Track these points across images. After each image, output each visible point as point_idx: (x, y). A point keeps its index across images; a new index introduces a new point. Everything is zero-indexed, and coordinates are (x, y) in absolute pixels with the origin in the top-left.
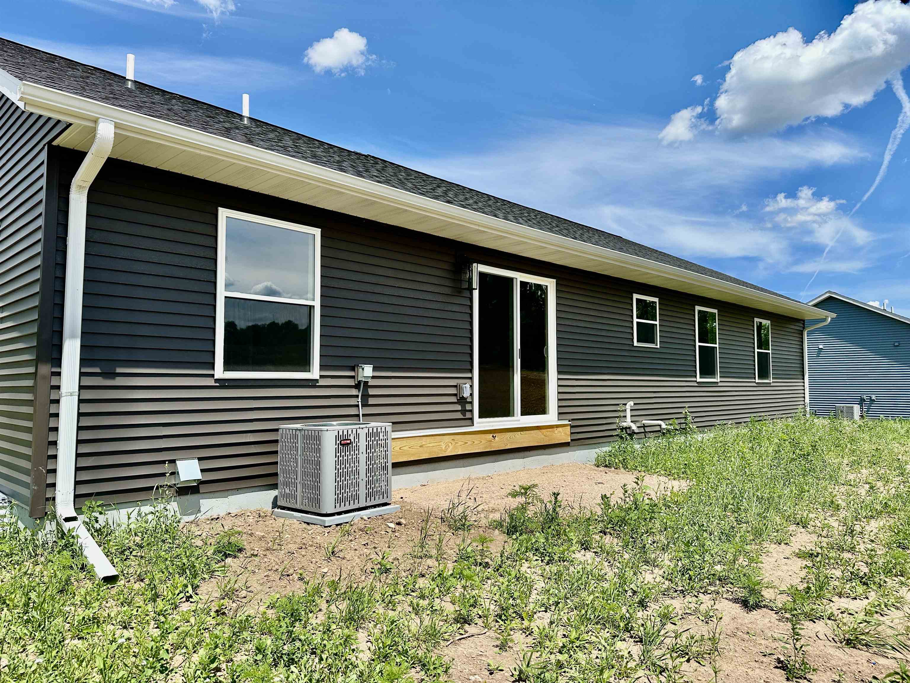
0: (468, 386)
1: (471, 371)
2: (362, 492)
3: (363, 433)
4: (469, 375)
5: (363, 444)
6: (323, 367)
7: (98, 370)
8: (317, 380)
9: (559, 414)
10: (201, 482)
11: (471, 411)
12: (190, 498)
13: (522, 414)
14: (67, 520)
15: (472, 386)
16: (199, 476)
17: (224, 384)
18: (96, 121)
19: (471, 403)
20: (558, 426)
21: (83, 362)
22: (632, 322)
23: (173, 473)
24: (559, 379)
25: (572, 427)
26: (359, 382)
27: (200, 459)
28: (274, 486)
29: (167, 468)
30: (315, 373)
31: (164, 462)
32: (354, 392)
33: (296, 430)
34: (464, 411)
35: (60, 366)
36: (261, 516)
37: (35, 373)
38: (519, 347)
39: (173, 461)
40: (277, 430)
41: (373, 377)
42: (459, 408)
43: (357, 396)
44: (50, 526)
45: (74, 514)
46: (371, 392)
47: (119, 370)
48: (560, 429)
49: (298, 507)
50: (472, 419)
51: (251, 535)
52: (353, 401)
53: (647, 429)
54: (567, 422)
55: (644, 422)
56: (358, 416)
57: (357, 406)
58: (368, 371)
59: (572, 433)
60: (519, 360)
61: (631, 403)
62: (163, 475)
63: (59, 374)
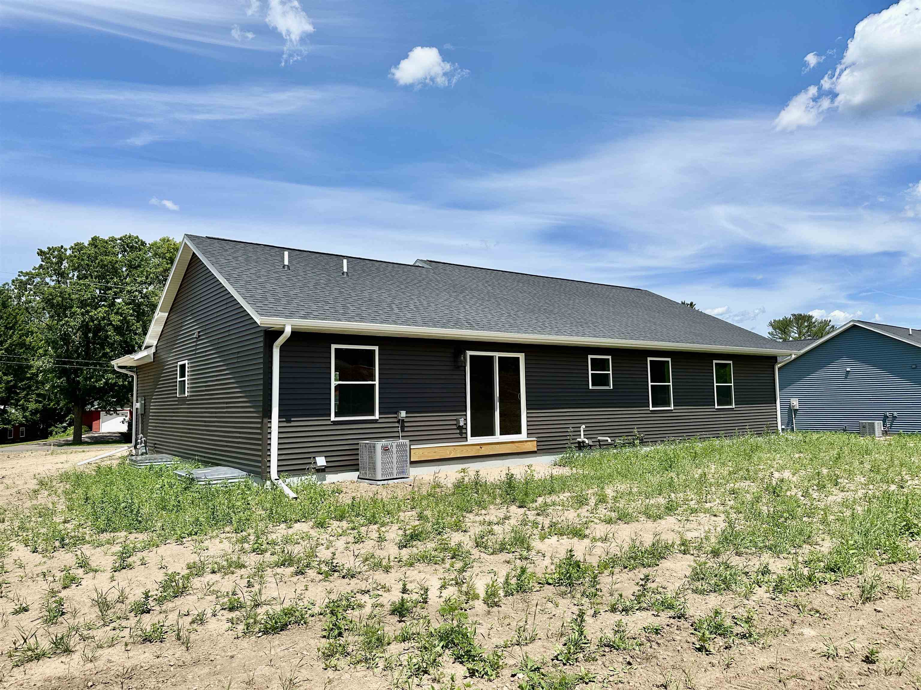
0: (463, 419)
1: (466, 411)
2: (395, 472)
3: (394, 445)
4: (465, 413)
5: (394, 450)
6: (380, 413)
7: (284, 420)
8: (378, 420)
9: (528, 434)
10: (326, 467)
11: (466, 433)
12: (322, 474)
13: (501, 434)
14: (276, 480)
15: (466, 420)
16: (325, 464)
17: (335, 423)
18: (284, 325)
19: (466, 429)
20: (526, 441)
21: (280, 417)
22: (588, 374)
23: (314, 463)
24: (527, 413)
25: (538, 442)
26: (399, 420)
27: (325, 457)
28: (357, 470)
29: (312, 460)
30: (377, 416)
31: (311, 458)
32: (397, 425)
33: (366, 443)
34: (461, 433)
35: (271, 419)
36: (352, 482)
37: (262, 422)
38: (498, 395)
39: (314, 458)
40: (358, 444)
41: (406, 417)
42: (458, 431)
43: (398, 427)
44: (268, 483)
45: (278, 478)
46: (406, 424)
47: (292, 419)
48: (529, 443)
49: (367, 478)
50: (466, 438)
51: (347, 488)
52: (396, 430)
53: (601, 443)
54: (535, 439)
55: (599, 438)
56: (399, 436)
57: (399, 432)
58: (403, 414)
59: (537, 446)
60: (498, 403)
61: (584, 426)
62: (311, 463)
63: (271, 422)
